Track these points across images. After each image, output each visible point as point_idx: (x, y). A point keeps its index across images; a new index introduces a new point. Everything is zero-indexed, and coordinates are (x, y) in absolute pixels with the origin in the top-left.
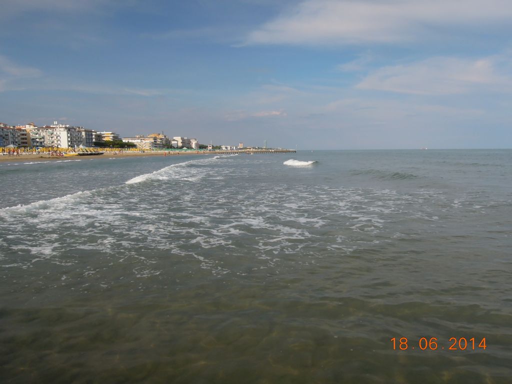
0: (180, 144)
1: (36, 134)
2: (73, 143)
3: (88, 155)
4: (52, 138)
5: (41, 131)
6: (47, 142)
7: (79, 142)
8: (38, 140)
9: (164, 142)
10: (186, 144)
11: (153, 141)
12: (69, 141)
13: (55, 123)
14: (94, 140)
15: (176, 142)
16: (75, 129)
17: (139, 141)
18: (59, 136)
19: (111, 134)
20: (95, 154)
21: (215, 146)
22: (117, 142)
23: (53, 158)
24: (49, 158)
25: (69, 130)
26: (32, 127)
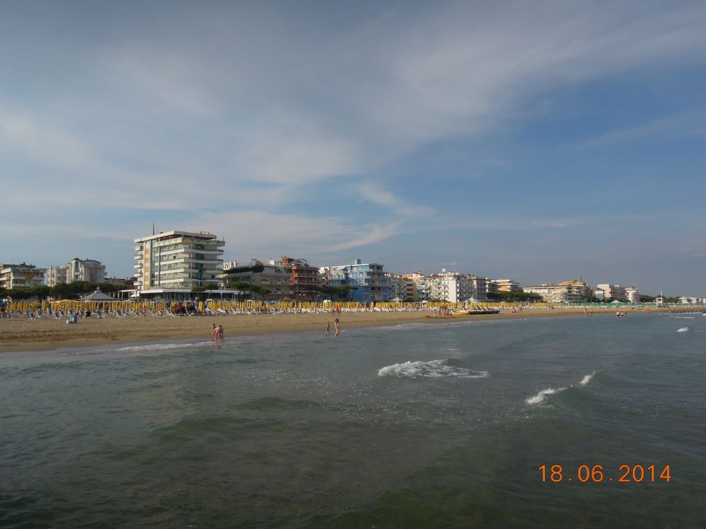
0: (608, 295)
1: (423, 284)
2: (462, 296)
3: (480, 313)
4: (439, 288)
5: (427, 280)
6: (433, 295)
7: (470, 294)
8: (424, 291)
9: (583, 292)
10: (618, 295)
11: (565, 290)
12: (457, 293)
13: (444, 270)
14: (487, 291)
15: (602, 292)
16: (465, 278)
17: (546, 291)
18: (447, 286)
19: (509, 282)
20: (489, 313)
22: (515, 293)
23: (440, 318)
24: (437, 318)
25: (458, 278)
26: (419, 276)
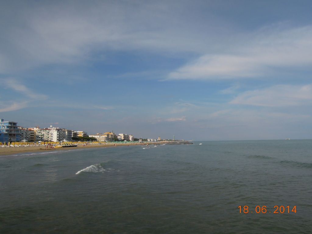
0: (123, 138)
1: (40, 133)
2: (60, 139)
3: (68, 147)
4: (48, 135)
5: (42, 131)
6: (45, 138)
7: (64, 138)
8: (40, 136)
9: (113, 137)
10: (126, 138)
12: (57, 137)
13: (51, 126)
14: (72, 136)
15: (120, 137)
16: (62, 130)
17: (99, 136)
18: (52, 134)
19: (82, 132)
20: (72, 146)
21: (143, 139)
22: (85, 137)
23: (47, 149)
24: (45, 149)
25: (58, 130)
26: (37, 129)
